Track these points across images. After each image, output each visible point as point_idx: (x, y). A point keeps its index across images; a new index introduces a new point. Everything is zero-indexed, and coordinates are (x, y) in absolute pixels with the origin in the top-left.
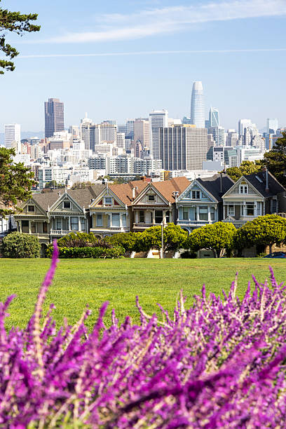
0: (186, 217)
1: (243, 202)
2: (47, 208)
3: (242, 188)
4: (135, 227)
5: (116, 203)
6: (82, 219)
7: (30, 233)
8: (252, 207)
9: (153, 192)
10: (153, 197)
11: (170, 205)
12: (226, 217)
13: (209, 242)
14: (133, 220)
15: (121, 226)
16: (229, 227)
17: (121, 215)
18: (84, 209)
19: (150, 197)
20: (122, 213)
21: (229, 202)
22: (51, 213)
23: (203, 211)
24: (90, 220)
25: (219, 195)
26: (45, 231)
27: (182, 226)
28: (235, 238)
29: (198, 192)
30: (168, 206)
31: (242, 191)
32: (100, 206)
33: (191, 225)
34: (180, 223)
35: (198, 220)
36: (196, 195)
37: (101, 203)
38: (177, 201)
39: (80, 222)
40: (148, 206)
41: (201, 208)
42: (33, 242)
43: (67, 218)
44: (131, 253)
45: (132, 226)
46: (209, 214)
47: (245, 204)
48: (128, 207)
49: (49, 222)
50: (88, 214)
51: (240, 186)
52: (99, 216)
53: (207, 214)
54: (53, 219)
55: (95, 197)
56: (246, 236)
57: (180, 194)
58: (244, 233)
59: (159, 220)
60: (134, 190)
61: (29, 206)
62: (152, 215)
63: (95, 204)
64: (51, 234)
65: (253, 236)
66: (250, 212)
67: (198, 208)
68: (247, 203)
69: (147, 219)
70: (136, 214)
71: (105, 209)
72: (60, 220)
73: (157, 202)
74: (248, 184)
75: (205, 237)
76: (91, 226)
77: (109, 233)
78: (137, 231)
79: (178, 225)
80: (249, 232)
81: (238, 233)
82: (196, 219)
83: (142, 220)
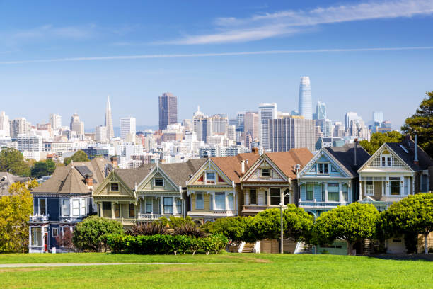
0: (310, 197)
1: (385, 178)
2: (134, 187)
3: (384, 159)
4: (244, 210)
5: (220, 180)
6: (178, 199)
7: (113, 217)
8: (398, 183)
9: (267, 165)
10: (267, 171)
11: (290, 181)
12: (363, 197)
13: (343, 230)
14: (241, 202)
15: (226, 209)
16: (370, 209)
17: (226, 194)
18: (180, 188)
19: (264, 171)
20: (227, 191)
21: (367, 178)
22: (138, 192)
23: (333, 189)
24: (187, 201)
25: (354, 169)
26: (132, 216)
27: (306, 209)
28: (378, 225)
29: (326, 165)
30: (287, 183)
31: (384, 163)
32: (200, 183)
33: (316, 207)
34: (303, 204)
35: (327, 201)
36: (324, 168)
37: (202, 179)
38: (298, 177)
39: (175, 204)
40: (261, 183)
41: (330, 185)
42: (115, 229)
43: (159, 199)
44: (239, 243)
45: (241, 208)
46: (341, 192)
47: (388, 180)
48: (236, 184)
49: (136, 204)
50: (185, 194)
51: (382, 156)
52: (200, 196)
53: (338, 193)
54: (141, 200)
55: (194, 171)
56: (393, 221)
57: (302, 167)
58: (391, 218)
59: (276, 201)
60: (243, 164)
61: (112, 184)
62: (266, 194)
63: (194, 181)
64: (140, 218)
65: (404, 221)
66: (395, 190)
67: (326, 185)
68: (390, 178)
69: (260, 200)
70: (246, 192)
71: (207, 187)
72: (149, 201)
73: (274, 178)
74: (392, 154)
75: (338, 223)
76: (189, 209)
77: (211, 217)
78: (247, 215)
79: (301, 207)
80: (398, 216)
81: (382, 217)
82: (323, 200)
83: (254, 200)
